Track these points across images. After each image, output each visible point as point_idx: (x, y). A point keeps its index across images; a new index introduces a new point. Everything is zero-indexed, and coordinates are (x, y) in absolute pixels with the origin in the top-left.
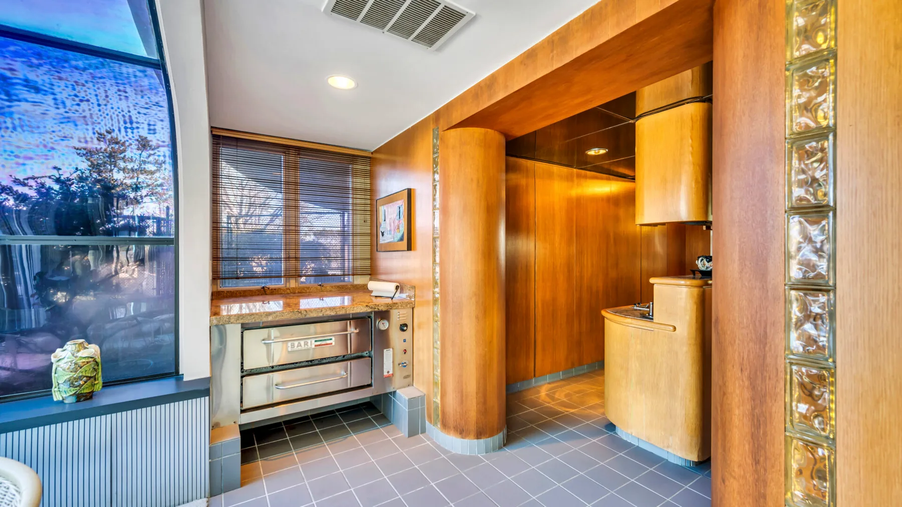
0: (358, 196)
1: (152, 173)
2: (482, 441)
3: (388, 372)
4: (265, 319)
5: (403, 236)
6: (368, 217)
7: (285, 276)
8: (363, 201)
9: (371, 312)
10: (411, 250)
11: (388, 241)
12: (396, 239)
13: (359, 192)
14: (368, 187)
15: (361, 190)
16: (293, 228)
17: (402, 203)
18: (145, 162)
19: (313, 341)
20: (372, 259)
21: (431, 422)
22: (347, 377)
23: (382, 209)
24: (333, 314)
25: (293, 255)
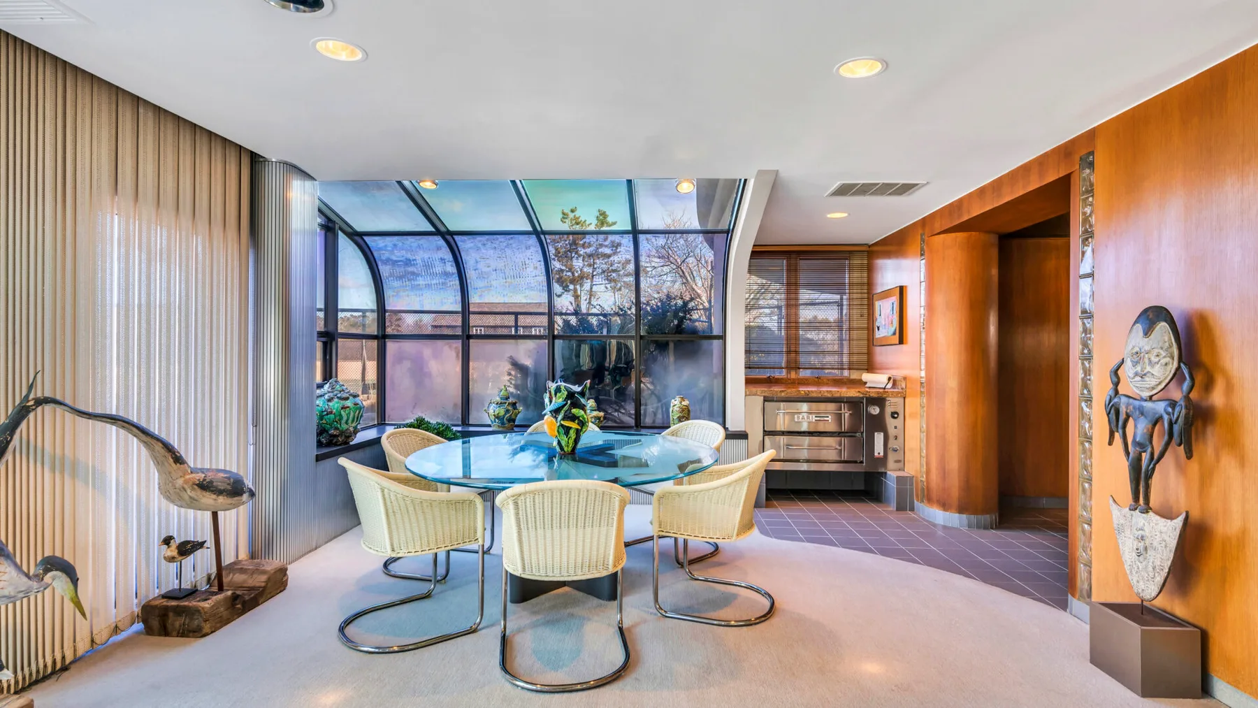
0: (855, 291)
1: (609, 256)
2: (964, 516)
3: (879, 454)
4: (779, 395)
5: (895, 330)
6: (866, 311)
7: (787, 368)
8: (859, 296)
9: (863, 398)
10: (902, 343)
11: (883, 335)
12: (890, 334)
13: (855, 287)
14: (866, 281)
15: (858, 284)
16: (794, 324)
17: (895, 299)
18: (601, 245)
19: (814, 416)
20: (870, 354)
21: (918, 501)
22: (841, 450)
23: (877, 304)
24: (829, 395)
25: (793, 349)
